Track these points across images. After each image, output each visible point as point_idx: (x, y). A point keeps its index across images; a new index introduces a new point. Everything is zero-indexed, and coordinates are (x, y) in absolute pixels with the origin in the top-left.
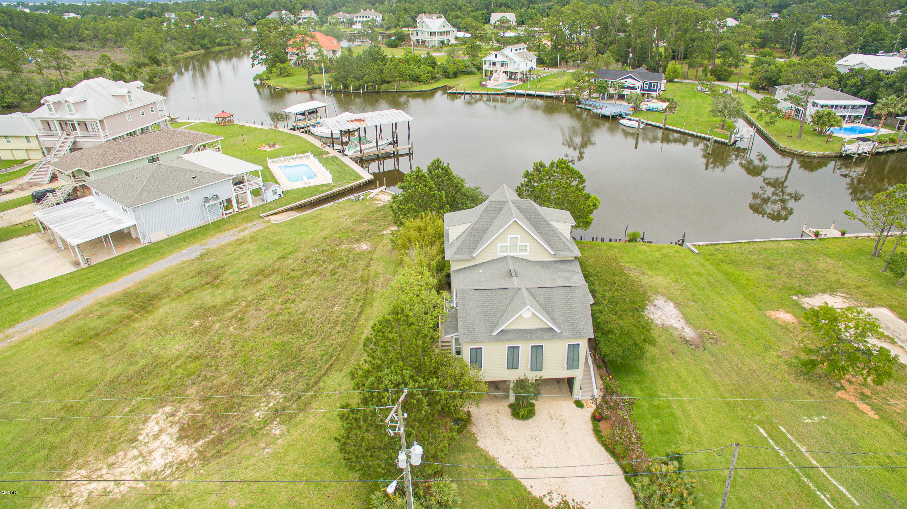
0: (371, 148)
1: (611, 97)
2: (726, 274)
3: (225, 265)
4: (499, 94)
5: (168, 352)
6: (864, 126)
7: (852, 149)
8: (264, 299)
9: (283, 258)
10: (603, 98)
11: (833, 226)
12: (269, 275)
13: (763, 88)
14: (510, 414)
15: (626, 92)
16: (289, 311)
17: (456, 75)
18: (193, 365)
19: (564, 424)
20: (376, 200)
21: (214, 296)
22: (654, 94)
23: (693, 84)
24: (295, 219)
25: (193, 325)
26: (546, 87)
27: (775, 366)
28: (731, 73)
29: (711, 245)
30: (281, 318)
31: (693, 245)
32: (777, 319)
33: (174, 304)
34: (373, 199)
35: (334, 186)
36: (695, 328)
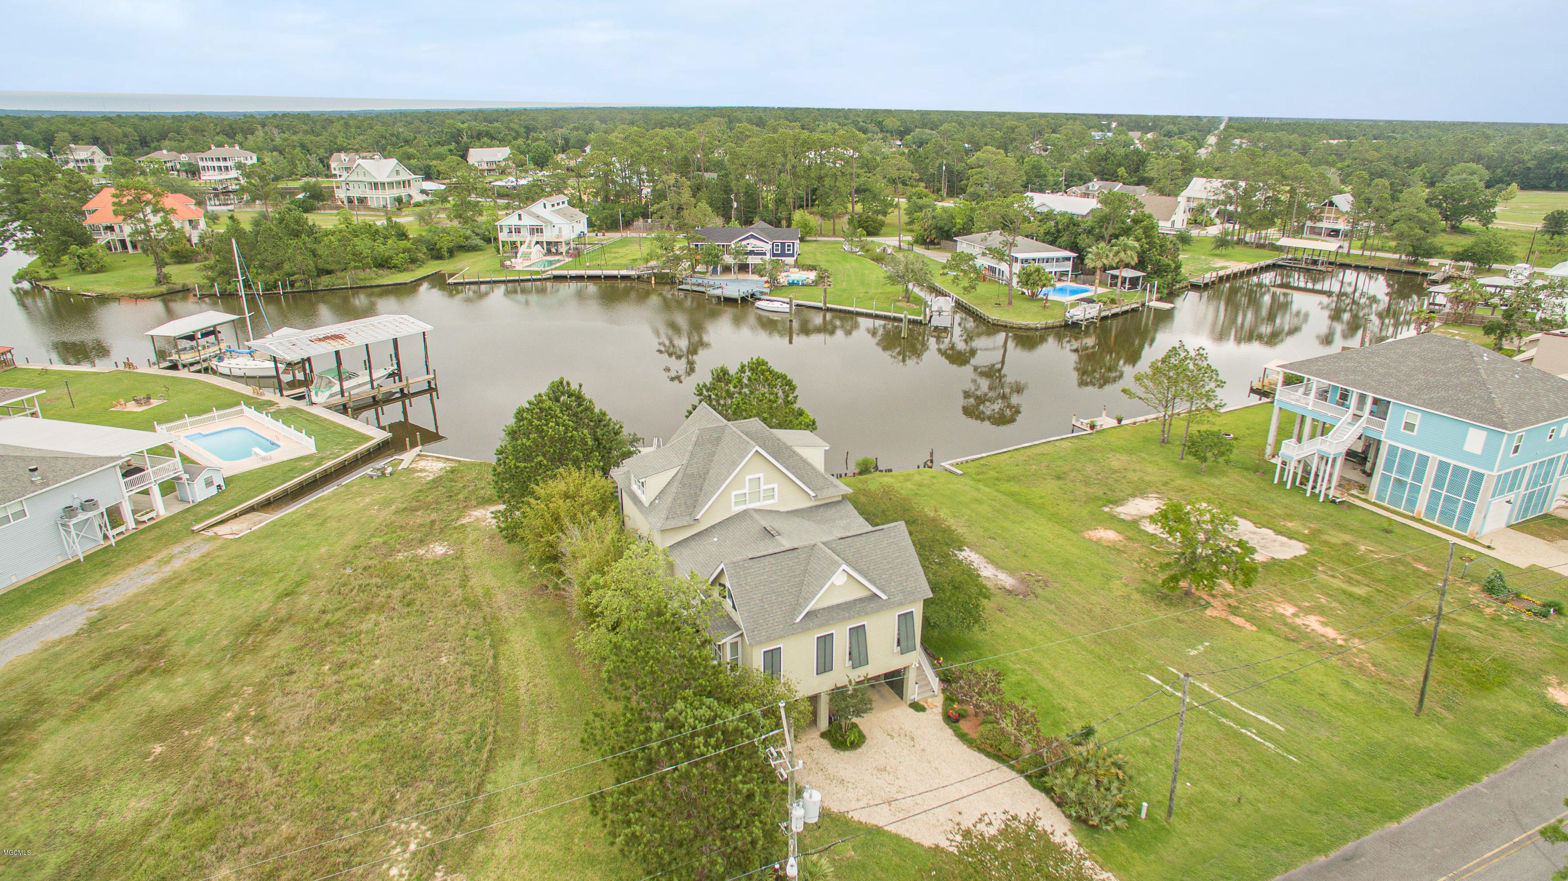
0: (360, 385)
1: (727, 269)
2: (1011, 495)
3: (163, 630)
4: (540, 280)
5: (117, 819)
6: (1074, 285)
7: (1079, 313)
8: (291, 673)
9: (287, 595)
10: (715, 271)
11: (1104, 413)
12: (274, 631)
13: (932, 242)
14: (829, 746)
15: (751, 260)
16: (356, 681)
17: (451, 253)
18: (198, 824)
19: (913, 739)
20: (414, 471)
21: (172, 690)
22: (790, 260)
23: (835, 242)
24: (274, 523)
25: (149, 754)
26: (614, 262)
27: (1128, 598)
28: (882, 224)
29: (973, 460)
30: (346, 696)
31: (952, 465)
32: (1099, 539)
33: (75, 728)
34: (410, 471)
35: (323, 458)
36: (1011, 572)
